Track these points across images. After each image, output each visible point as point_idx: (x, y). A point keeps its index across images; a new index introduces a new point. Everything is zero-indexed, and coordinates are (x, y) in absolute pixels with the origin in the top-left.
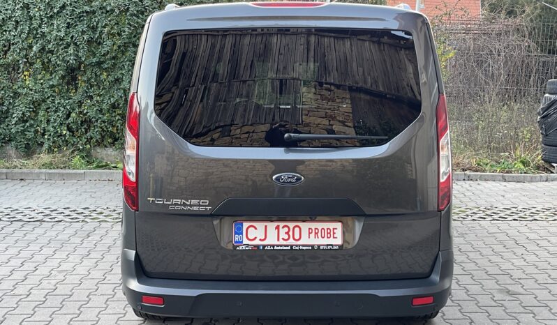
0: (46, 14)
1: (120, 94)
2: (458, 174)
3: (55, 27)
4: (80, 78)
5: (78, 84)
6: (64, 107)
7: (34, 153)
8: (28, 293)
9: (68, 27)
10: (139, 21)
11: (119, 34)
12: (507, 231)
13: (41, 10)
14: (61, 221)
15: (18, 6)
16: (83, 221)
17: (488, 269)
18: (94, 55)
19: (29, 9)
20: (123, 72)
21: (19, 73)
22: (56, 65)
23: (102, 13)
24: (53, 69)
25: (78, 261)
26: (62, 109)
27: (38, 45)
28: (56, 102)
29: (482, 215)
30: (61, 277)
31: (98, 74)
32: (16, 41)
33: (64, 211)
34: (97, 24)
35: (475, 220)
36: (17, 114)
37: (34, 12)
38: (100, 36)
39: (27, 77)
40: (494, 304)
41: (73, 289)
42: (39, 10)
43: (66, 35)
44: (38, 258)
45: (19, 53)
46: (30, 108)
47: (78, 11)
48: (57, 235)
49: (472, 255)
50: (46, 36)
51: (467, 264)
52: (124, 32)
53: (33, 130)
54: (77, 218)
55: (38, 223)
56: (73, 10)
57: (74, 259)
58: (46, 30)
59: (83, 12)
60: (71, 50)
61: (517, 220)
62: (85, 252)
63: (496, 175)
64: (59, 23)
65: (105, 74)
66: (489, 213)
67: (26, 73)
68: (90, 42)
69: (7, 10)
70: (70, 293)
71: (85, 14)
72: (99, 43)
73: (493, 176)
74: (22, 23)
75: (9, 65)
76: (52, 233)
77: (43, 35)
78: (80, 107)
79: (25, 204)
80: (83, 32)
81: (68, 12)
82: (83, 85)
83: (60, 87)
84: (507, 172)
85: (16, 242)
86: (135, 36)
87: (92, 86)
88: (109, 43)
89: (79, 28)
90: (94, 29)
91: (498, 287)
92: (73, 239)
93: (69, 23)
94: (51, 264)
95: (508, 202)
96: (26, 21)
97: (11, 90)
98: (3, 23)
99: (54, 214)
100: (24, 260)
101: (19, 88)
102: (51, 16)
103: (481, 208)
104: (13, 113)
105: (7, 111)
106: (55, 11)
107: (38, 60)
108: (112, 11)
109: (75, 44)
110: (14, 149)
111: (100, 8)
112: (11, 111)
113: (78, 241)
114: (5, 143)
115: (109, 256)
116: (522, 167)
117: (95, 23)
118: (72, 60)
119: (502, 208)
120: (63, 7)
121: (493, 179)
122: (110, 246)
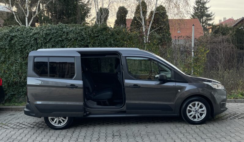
0: (44, 42)
10: (82, 43)
13: (42, 40)
15: (33, 39)
29: (233, 117)
35: (232, 119)
37: (39, 41)
47: (57, 40)
49: (236, 134)
51: (237, 138)
56: (55, 40)
62: (75, 139)
66: (236, 116)
71: (59, 41)
73: (231, 100)
81: (53, 41)
84: (236, 99)
85: (45, 136)
93: (53, 45)
95: (242, 111)
96: (35, 45)
98: (26, 46)
102: (46, 43)
103: (232, 114)
106: (48, 40)
108: (71, 39)
111: (66, 39)
116: (241, 96)
117: (64, 45)
119: (240, 113)
120: (51, 39)
121: (231, 102)
122: (85, 136)
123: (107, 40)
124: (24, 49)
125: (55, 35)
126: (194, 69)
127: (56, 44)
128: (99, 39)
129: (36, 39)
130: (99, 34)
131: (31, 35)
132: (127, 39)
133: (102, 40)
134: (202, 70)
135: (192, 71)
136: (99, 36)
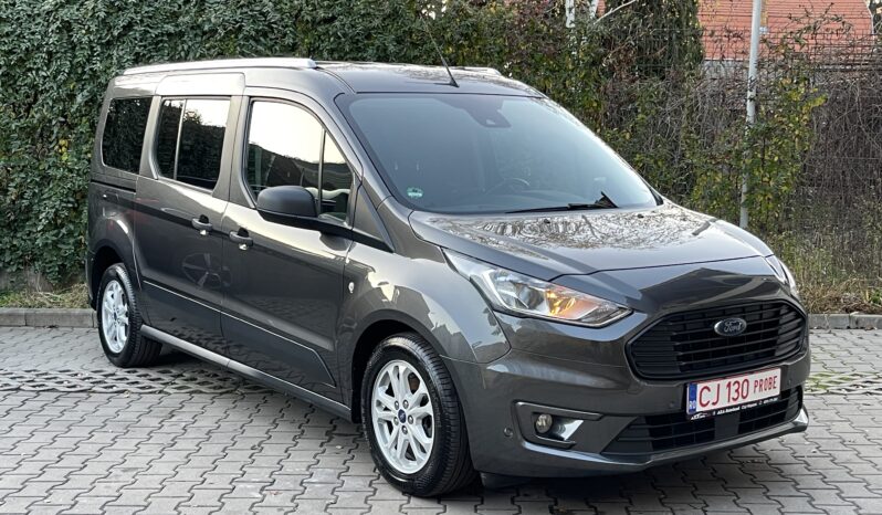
0: (100, 38)
2: (836, 318)
3: (115, 61)
7: (72, 281)
8: (73, 502)
13: (91, 33)
14: (123, 392)
15: (53, 27)
16: (160, 392)
19: (72, 30)
21: (51, 143)
23: (196, 35)
25: (155, 454)
27: (85, 93)
30: (128, 477)
32: (47, 86)
33: (128, 376)
34: (187, 55)
35: (871, 394)
36: (45, 214)
37: (79, 35)
39: (64, 149)
41: (149, 497)
42: (89, 31)
44: (88, 449)
45: (53, 107)
46: (69, 202)
47: (154, 33)
48: (117, 413)
49: (864, 451)
50: (98, 77)
51: (857, 466)
53: (72, 241)
54: (150, 387)
55: (84, 395)
56: (146, 32)
57: (149, 451)
58: (98, 66)
59: (163, 35)
62: (167, 440)
64: (121, 53)
67: (62, 142)
69: (33, 33)
70: (146, 504)
71: (165, 38)
74: (59, 55)
75: (34, 129)
76: (109, 411)
77: (94, 75)
79: (60, 364)
81: (137, 35)
85: (48, 423)
92: (145, 420)
93: (137, 54)
94: (108, 459)
96: (66, 52)
97: (37, 172)
98: (26, 55)
99: (110, 381)
100: (63, 451)
101: (49, 167)
102: (109, 43)
104: (41, 212)
105: (29, 208)
106: (116, 33)
107: (84, 120)
108: (214, 31)
110: (39, 274)
111: (192, 28)
112: (35, 207)
113: (154, 422)
114: (25, 264)
115: (208, 446)
117: (183, 54)
120: (129, 27)
122: (210, 431)
123: (368, 37)
124: (20, 67)
125: (147, 9)
126: (752, 177)
127: (150, 51)
128: (335, 34)
129: (67, 27)
130: (338, 8)
131: (46, 7)
132: (457, 37)
133: (345, 35)
134: (787, 184)
135: (744, 189)
136: (333, 19)
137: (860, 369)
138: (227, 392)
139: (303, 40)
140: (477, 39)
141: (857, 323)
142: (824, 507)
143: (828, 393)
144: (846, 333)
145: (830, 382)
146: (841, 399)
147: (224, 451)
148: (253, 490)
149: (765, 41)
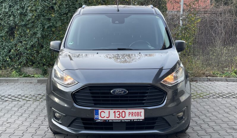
1: (36, 40)
2: (204, 78)
3: (4, 7)
4: (16, 32)
5: (15, 35)
6: (8, 47)
9: (10, 7)
10: (46, 3)
11: (36, 11)
12: (231, 103)
14: (7, 101)
16: (18, 101)
17: (223, 119)
18: (23, 21)
20: (38, 29)
22: (4, 26)
24: (2, 28)
25: (16, 118)
26: (7, 48)
28: (4, 44)
29: (218, 96)
30: (8, 125)
31: (25, 30)
33: (8, 96)
34: (25, 6)
35: (214, 98)
38: (26, 12)
40: (227, 134)
41: (14, 130)
43: (9, 11)
48: (5, 107)
49: (214, 113)
51: (212, 117)
52: (38, 9)
54: (15, 99)
57: (14, 117)
60: (11, 18)
61: (235, 98)
62: (20, 114)
63: (223, 79)
64: (5, 5)
65: (28, 30)
66: (221, 95)
68: (21, 14)
70: (13, 132)
72: (26, 15)
73: (221, 79)
76: (3, 106)
78: (16, 47)
80: (18, 9)
82: (17, 36)
83: (6, 37)
84: (228, 77)
86: (43, 12)
87: (22, 36)
88: (31, 15)
89: (16, 7)
90: (23, 8)
91: (229, 127)
92: (13, 109)
93: (10, 5)
94: (3, 120)
95: (230, 90)
99: (3, 98)
103: (217, 93)
109: (14, 15)
113: (16, 109)
115: (32, 116)
116: (235, 75)
117: (23, 5)
118: (12, 23)
119: (227, 92)
121: (221, 80)
122: (32, 112)
132: (102, 1)
137: (211, 92)
138: (37, 101)
139: (58, 2)
140: (107, 2)
141: (209, 80)
142: (205, 129)
143: (203, 98)
144: (206, 82)
145: (204, 95)
146: (206, 100)
147: (36, 117)
148: (45, 128)
149: (185, 4)
